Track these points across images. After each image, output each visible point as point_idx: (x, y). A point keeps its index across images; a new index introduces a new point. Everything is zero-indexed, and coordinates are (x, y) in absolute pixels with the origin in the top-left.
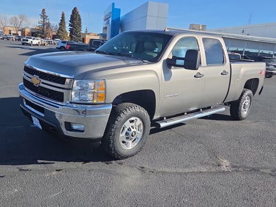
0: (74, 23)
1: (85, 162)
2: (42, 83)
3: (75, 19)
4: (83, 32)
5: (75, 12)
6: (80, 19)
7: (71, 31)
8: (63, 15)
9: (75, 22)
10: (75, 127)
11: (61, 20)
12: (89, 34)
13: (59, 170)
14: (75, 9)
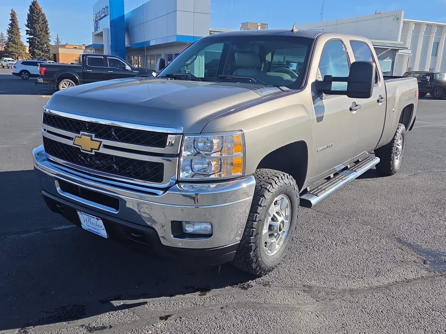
0: (34, 29)
1: (204, 290)
2: (106, 146)
3: (36, 22)
4: (52, 43)
5: (34, 9)
6: (45, 22)
7: (31, 42)
8: (13, 15)
9: (37, 26)
10: (189, 229)
11: (11, 25)
12: (64, 46)
13: (166, 318)
14: (34, 4)
